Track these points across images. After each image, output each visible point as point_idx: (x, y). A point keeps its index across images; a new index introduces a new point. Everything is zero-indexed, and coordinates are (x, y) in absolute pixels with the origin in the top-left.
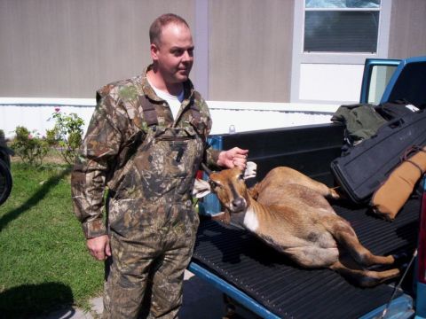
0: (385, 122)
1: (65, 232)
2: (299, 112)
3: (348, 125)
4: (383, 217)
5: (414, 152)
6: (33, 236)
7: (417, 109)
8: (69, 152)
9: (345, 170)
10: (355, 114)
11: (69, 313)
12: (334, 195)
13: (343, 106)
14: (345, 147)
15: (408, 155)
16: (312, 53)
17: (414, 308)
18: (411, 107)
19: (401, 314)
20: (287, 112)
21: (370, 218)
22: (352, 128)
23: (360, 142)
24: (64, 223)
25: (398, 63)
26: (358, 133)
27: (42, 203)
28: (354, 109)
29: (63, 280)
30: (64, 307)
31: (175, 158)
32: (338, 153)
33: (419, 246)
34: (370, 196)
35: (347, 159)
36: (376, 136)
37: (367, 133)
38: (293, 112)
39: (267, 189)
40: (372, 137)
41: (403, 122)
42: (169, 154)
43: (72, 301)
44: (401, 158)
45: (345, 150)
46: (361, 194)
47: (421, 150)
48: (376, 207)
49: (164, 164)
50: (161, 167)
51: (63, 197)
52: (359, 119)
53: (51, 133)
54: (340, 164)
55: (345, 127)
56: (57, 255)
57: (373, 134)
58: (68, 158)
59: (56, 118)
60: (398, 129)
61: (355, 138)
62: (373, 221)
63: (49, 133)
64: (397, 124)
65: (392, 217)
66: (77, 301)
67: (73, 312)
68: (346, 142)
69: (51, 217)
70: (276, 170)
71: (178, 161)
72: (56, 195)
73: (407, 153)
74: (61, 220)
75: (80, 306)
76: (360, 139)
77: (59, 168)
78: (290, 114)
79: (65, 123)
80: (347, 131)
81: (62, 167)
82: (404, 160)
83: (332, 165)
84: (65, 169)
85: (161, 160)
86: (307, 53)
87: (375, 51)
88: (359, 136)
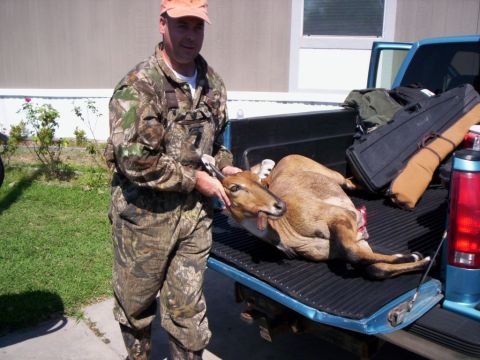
0: (400, 107)
1: (46, 237)
2: (298, 102)
3: (360, 111)
4: (402, 206)
5: (431, 139)
6: (9, 243)
7: (433, 94)
8: (41, 149)
9: (361, 157)
10: (368, 99)
11: (61, 322)
12: (350, 185)
13: (354, 91)
14: (358, 134)
15: (426, 142)
16: (312, 37)
17: (443, 293)
18: (426, 92)
19: (430, 298)
20: (285, 102)
21: (388, 208)
22: (366, 114)
23: (374, 128)
24: (42, 228)
25: (410, 47)
26: (372, 119)
27: (15, 207)
28: (367, 94)
29: (49, 288)
30: (53, 316)
31: (193, 142)
32: (351, 141)
33: (448, 227)
34: (388, 185)
35: (364, 145)
36: (392, 121)
37: (381, 119)
38: (291, 102)
39: (278, 179)
40: (389, 123)
41: (420, 107)
42: (187, 139)
43: (62, 309)
44: (419, 144)
45: (358, 138)
46: (379, 183)
47: (438, 136)
48: (394, 196)
49: (181, 149)
50: (178, 152)
51: (37, 200)
52: (372, 104)
53: (16, 129)
54: (356, 151)
55: (358, 113)
56: (39, 262)
57: (388, 120)
58: (41, 155)
59: (27, 110)
60: (414, 114)
61: (368, 125)
62: (392, 210)
63: (14, 129)
64: (412, 109)
65: (412, 205)
66: (68, 309)
67: (65, 322)
68: (358, 130)
69: (27, 220)
70: (288, 158)
71: (196, 146)
72: (29, 198)
73: (425, 139)
74: (38, 225)
75: (73, 314)
76: (374, 125)
77: (30, 169)
78: (288, 104)
79: (38, 115)
80: (360, 118)
81: (33, 166)
82: (422, 147)
83: (348, 152)
84: (36, 169)
85: (179, 145)
86: (306, 37)
87: (381, 35)
88: (374, 122)
